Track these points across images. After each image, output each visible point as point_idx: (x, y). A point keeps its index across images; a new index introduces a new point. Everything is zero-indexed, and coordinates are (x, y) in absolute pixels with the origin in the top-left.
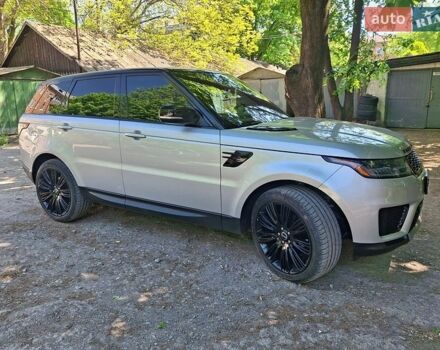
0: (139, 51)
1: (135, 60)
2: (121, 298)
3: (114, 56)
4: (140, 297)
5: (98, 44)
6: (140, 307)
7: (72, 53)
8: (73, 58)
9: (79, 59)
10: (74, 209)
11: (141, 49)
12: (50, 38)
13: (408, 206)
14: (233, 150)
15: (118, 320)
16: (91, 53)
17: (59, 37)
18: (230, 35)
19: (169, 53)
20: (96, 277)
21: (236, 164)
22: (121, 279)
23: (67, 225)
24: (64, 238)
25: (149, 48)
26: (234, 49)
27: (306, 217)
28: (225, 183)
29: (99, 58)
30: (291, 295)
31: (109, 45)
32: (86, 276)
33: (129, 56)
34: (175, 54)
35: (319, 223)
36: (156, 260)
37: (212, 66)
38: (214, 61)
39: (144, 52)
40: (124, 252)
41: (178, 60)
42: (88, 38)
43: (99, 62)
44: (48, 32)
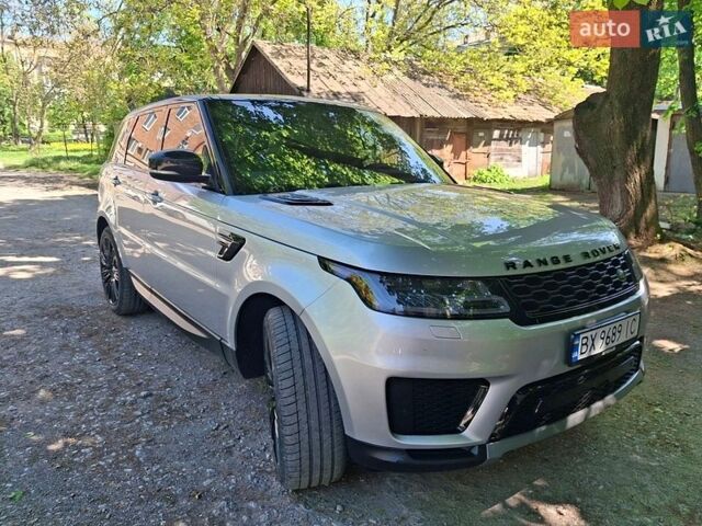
0: (406, 79)
1: (394, 92)
3: (363, 86)
4: (56, 441)
5: (345, 68)
6: (37, 457)
7: (300, 82)
8: (301, 89)
9: (308, 90)
11: (411, 76)
12: (280, 64)
13: (485, 383)
14: (227, 231)
17: (291, 60)
20: (52, 398)
21: (228, 258)
22: (71, 410)
25: (425, 73)
31: (362, 69)
32: (42, 393)
33: (387, 86)
34: (463, 81)
36: (143, 394)
37: (529, 98)
38: (535, 91)
39: (415, 79)
40: (126, 371)
41: (467, 90)
42: (332, 60)
43: (336, 95)
44: (278, 54)
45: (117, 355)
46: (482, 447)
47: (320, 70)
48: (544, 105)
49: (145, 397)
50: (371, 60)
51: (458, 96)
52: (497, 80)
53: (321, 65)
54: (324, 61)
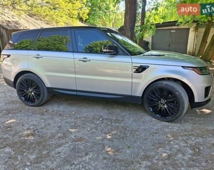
0: (28, 16)
2: (99, 138)
5: (6, 12)
10: (43, 99)
14: (139, 65)
15: (106, 147)
16: (3, 16)
18: (74, 10)
19: (44, 18)
20: (77, 130)
21: (140, 72)
22: (91, 130)
24: (43, 114)
25: (33, 15)
26: (76, 17)
27: (177, 93)
28: (134, 80)
29: (8, 19)
39: (31, 17)
43: (9, 22)
51: (47, 24)
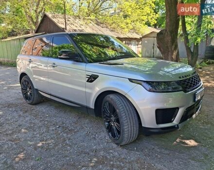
0: (96, 25)
1: (93, 29)
2: (31, 143)
3: (83, 27)
4: (39, 143)
5: (76, 22)
6: (36, 148)
7: (63, 26)
8: (63, 29)
9: (66, 29)
10: (33, 98)
11: (97, 24)
12: (55, 20)
13: (178, 108)
14: (90, 74)
15: (22, 153)
16: (72, 26)
17: (58, 19)
18: (143, 15)
19: (110, 25)
20: (27, 131)
21: (92, 81)
22: (37, 134)
23: (31, 106)
24: (26, 112)
25: (101, 23)
26: (144, 22)
27: (118, 111)
28: (88, 90)
29: (75, 28)
30: (111, 151)
31: (81, 22)
32: (23, 130)
33: (90, 27)
34: (113, 26)
35: (124, 114)
36: (57, 126)
37: (132, 31)
38: (134, 29)
39: (98, 25)
40: (46, 121)
41: (114, 29)
42: (72, 19)
43: (75, 30)
44: (54, 17)
45: (40, 117)
46: (178, 125)
47: (68, 22)
48: (137, 33)
49: (59, 127)
50: (84, 19)
51: (112, 31)
52: (123, 25)
53: (68, 21)
54: (70, 19)
